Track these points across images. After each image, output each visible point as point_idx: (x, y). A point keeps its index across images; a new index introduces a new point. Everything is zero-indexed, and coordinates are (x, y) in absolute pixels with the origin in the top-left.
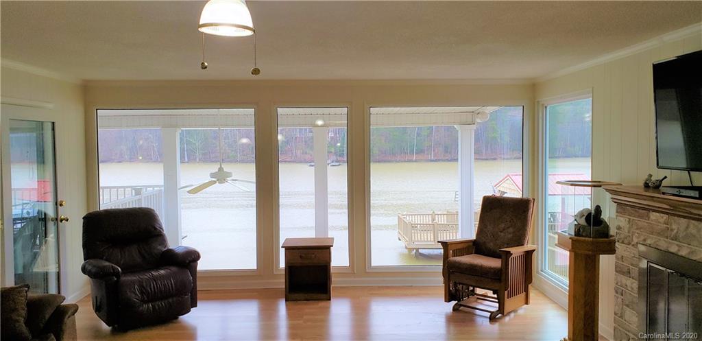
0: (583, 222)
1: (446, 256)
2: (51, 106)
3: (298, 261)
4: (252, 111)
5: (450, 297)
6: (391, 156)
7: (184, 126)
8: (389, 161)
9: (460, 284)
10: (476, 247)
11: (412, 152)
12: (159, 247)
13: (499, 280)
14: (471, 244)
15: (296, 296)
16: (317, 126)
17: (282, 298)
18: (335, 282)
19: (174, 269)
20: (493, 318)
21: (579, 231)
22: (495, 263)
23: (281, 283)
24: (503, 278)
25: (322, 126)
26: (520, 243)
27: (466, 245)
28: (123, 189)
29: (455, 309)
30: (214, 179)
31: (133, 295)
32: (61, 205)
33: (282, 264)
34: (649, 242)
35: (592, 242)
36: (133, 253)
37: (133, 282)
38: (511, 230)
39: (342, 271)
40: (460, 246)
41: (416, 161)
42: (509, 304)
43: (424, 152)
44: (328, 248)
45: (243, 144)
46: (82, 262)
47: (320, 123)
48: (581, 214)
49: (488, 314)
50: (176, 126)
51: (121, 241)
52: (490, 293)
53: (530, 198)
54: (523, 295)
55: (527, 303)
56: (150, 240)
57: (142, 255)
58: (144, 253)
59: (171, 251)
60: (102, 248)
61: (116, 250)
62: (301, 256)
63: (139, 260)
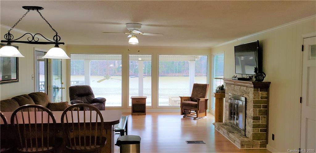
0: (219, 89)
1: (181, 101)
5: (183, 113)
6: (167, 74)
7: (92, 60)
8: (166, 76)
9: (185, 109)
10: (191, 99)
11: (176, 72)
12: (92, 98)
13: (197, 107)
14: (189, 98)
15: (135, 114)
16: (139, 60)
17: (130, 114)
18: (147, 110)
20: (195, 119)
21: (217, 92)
22: (196, 103)
23: (130, 111)
24: (198, 107)
25: (141, 60)
26: (204, 97)
27: (188, 98)
28: (73, 82)
29: (184, 117)
30: (105, 78)
32: (63, 84)
33: (130, 105)
34: (231, 92)
35: (220, 94)
36: (85, 99)
38: (202, 93)
39: (149, 107)
40: (186, 98)
41: (178, 76)
42: (200, 115)
43: (181, 72)
44: (145, 99)
45: (111, 67)
47: (140, 59)
48: (218, 87)
49: (193, 118)
50: (90, 60)
51: (81, 95)
52: (194, 112)
53: (208, 84)
54: (204, 113)
55: (206, 116)
56: (90, 95)
57: (87, 100)
58: (88, 99)
59: (96, 99)
60: (76, 97)
61: (80, 98)
62: (137, 101)
63: (86, 101)
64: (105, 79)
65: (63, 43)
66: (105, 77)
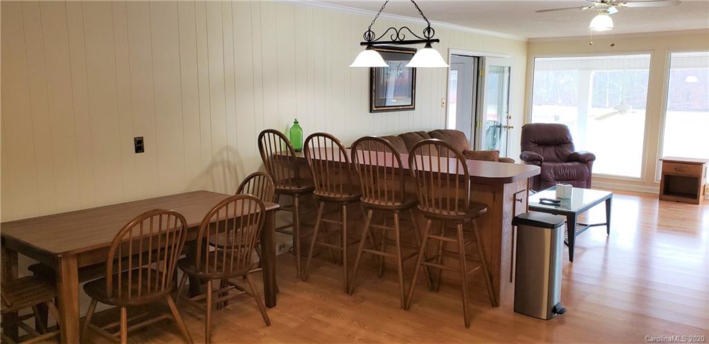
2: (509, 57)
3: (672, 172)
4: (649, 56)
7: (597, 69)
12: (568, 151)
15: (667, 197)
17: (656, 198)
19: (577, 163)
23: (657, 190)
30: (616, 111)
31: (550, 174)
32: (510, 118)
36: (551, 152)
37: (550, 167)
44: (701, 165)
46: (520, 153)
50: (591, 69)
51: (543, 144)
56: (563, 145)
57: (557, 154)
58: (559, 153)
59: (576, 153)
60: (532, 146)
61: (541, 149)
62: (675, 169)
63: (554, 156)
64: (616, 113)
65: (437, 41)
66: (615, 109)
